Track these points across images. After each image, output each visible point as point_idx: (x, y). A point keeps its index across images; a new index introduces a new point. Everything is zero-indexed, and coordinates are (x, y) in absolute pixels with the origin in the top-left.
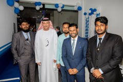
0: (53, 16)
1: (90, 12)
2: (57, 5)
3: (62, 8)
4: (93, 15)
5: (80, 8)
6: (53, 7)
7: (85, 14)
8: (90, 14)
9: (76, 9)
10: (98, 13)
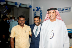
0: (13, 10)
1: (37, 9)
2: (16, 4)
3: (20, 5)
4: (38, 11)
5: (30, 7)
6: (14, 4)
7: (34, 10)
8: (37, 10)
9: (28, 7)
10: (41, 10)
